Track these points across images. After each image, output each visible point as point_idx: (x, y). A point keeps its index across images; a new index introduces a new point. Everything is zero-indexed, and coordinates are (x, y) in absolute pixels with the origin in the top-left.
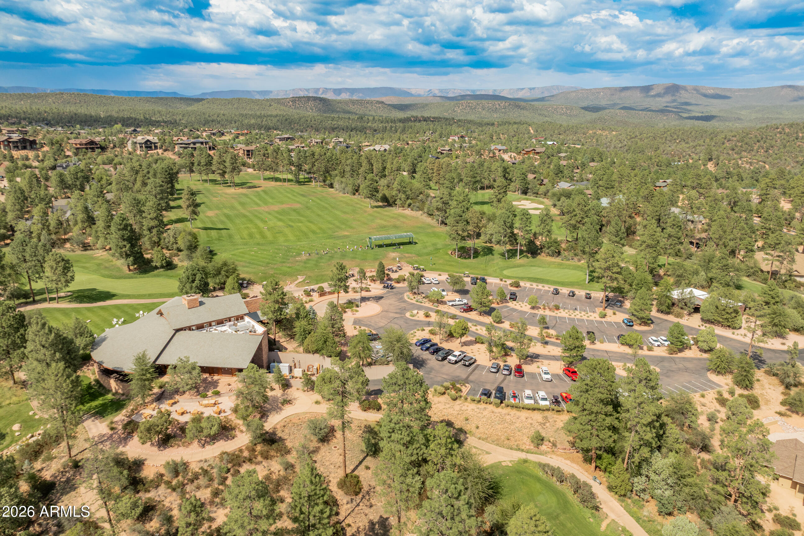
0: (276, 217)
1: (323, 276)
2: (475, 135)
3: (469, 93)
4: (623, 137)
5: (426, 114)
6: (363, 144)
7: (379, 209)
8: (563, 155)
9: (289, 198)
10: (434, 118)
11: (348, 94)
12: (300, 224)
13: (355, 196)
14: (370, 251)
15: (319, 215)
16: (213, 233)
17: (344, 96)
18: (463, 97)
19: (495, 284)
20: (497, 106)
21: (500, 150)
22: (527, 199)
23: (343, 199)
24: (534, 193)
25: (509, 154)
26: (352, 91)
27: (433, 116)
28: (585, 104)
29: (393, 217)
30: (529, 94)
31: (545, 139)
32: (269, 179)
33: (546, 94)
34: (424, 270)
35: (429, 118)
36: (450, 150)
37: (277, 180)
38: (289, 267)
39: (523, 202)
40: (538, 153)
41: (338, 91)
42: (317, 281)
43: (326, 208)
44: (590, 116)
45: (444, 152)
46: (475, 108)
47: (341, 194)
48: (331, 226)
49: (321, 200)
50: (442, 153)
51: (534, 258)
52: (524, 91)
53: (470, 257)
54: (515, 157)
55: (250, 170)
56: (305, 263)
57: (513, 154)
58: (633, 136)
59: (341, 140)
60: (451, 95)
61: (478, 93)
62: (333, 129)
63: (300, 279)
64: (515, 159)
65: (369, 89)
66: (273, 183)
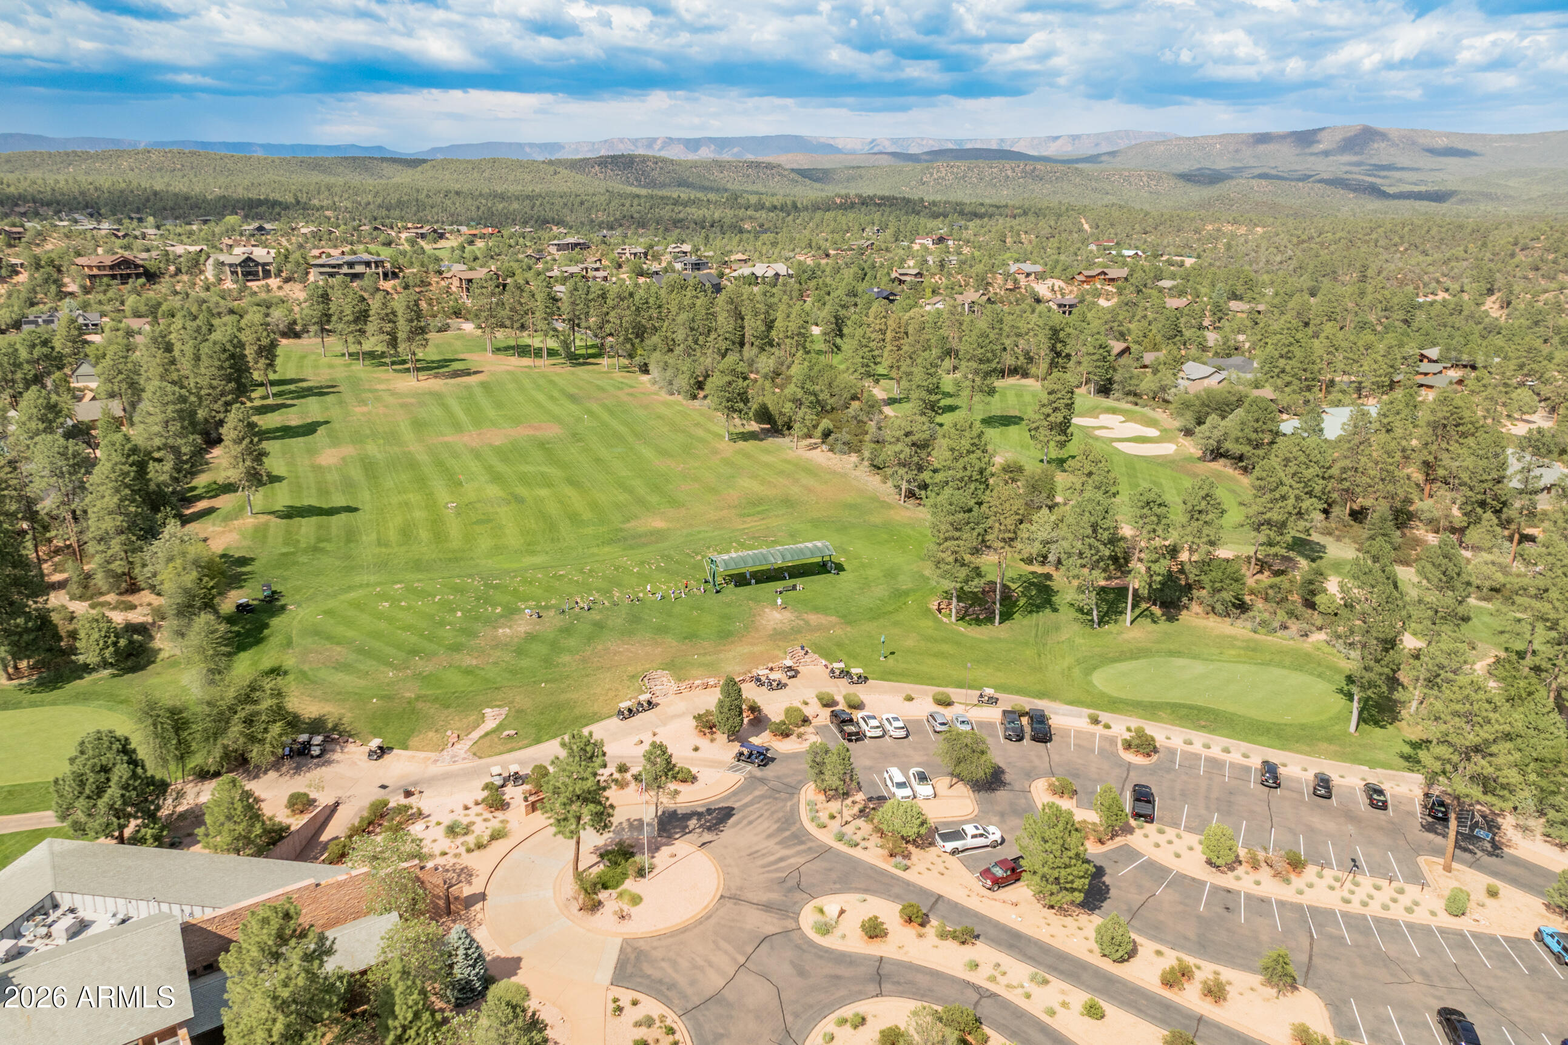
0: (489, 469)
1: (559, 707)
2: (968, 234)
3: (950, 146)
4: (1283, 240)
5: (868, 191)
6: (733, 258)
7: (750, 445)
8: (1166, 283)
9: (539, 405)
10: (882, 198)
11: (713, 147)
12: (543, 492)
13: (696, 403)
14: (713, 600)
15: (598, 460)
16: (307, 527)
17: (706, 154)
18: (937, 154)
19: (1077, 732)
20: (1009, 173)
21: (1028, 275)
22: (1114, 411)
23: (663, 410)
24: (1128, 393)
25: (1050, 282)
26: (723, 143)
27: (880, 193)
28: (1185, 167)
29: (781, 473)
30: (1069, 148)
31: (1118, 244)
32: (507, 349)
33: (1105, 148)
34: (863, 679)
35: (871, 198)
36: (919, 274)
37: (523, 351)
38: (468, 672)
39: (1105, 419)
40: (1112, 280)
41: (693, 144)
42: (539, 727)
43: (620, 438)
44: (1197, 193)
45: (908, 278)
46: (964, 177)
47: (664, 396)
48: (623, 497)
49: (611, 413)
50: (901, 282)
51: (1171, 619)
52: (1059, 142)
53: (990, 619)
54: (1061, 289)
55: (469, 327)
56: (520, 652)
57: (1059, 283)
58: (1304, 237)
59: (686, 247)
60: (914, 150)
61: (969, 146)
62: (677, 223)
63: (492, 718)
64: (1063, 295)
65: (754, 139)
66: (515, 362)
